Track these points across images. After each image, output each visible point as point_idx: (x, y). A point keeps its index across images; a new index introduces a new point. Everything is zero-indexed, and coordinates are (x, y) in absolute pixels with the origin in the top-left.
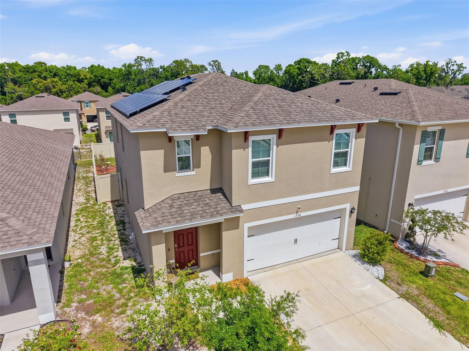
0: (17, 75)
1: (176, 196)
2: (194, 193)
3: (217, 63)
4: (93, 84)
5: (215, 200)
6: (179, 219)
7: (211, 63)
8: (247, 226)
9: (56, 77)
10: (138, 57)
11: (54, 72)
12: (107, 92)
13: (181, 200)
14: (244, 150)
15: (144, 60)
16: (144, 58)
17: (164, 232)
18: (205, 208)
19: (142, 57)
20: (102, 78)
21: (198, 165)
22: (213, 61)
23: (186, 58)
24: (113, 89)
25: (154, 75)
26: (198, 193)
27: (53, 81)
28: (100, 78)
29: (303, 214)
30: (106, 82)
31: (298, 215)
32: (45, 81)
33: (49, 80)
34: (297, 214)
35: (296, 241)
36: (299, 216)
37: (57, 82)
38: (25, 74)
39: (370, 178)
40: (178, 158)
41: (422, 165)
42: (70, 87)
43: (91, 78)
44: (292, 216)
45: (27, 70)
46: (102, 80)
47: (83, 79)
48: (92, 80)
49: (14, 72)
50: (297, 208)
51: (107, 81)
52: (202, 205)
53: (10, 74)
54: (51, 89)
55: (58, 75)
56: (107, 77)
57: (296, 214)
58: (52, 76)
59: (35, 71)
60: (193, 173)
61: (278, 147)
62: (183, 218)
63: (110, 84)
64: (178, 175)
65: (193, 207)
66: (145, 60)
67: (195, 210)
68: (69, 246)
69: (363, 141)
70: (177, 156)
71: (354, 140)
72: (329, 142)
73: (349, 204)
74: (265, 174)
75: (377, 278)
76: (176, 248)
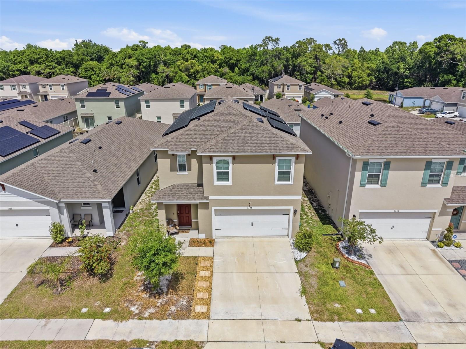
0: (168, 58)
1: (176, 185)
2: (187, 185)
3: (343, 42)
4: (223, 65)
5: (197, 191)
6: (171, 198)
7: (336, 41)
8: (213, 209)
9: (195, 58)
10: (266, 38)
11: (194, 54)
12: (233, 72)
13: (178, 188)
14: (211, 165)
15: (271, 40)
16: (272, 38)
17: (164, 203)
18: (188, 194)
19: (270, 37)
20: (231, 59)
21: (190, 169)
22: (340, 40)
23: (311, 38)
24: (239, 69)
25: (276, 55)
26: (190, 185)
27: (192, 63)
28: (229, 60)
29: (254, 208)
30: (234, 63)
32: (186, 63)
33: (189, 62)
35: (252, 224)
36: (251, 209)
37: (195, 63)
38: (173, 57)
39: (339, 190)
40: (179, 164)
41: (365, 187)
42: (204, 68)
43: (222, 60)
44: (246, 208)
45: (176, 53)
46: (231, 61)
47: (216, 60)
48: (223, 61)
49: (165, 56)
50: (249, 203)
51: (234, 62)
52: (187, 193)
53: (163, 57)
54: (190, 69)
55: (197, 57)
56: (235, 58)
57: (248, 207)
58: (192, 58)
59: (180, 54)
60: (187, 173)
61: (233, 165)
62: (174, 198)
63: (236, 65)
64: (178, 173)
65: (182, 193)
66: (272, 40)
67: (182, 195)
68: (139, 202)
69: (302, 166)
70: (178, 163)
71: (293, 164)
72: (272, 164)
73: (293, 207)
74: (227, 180)
75: (294, 259)
76: (179, 214)
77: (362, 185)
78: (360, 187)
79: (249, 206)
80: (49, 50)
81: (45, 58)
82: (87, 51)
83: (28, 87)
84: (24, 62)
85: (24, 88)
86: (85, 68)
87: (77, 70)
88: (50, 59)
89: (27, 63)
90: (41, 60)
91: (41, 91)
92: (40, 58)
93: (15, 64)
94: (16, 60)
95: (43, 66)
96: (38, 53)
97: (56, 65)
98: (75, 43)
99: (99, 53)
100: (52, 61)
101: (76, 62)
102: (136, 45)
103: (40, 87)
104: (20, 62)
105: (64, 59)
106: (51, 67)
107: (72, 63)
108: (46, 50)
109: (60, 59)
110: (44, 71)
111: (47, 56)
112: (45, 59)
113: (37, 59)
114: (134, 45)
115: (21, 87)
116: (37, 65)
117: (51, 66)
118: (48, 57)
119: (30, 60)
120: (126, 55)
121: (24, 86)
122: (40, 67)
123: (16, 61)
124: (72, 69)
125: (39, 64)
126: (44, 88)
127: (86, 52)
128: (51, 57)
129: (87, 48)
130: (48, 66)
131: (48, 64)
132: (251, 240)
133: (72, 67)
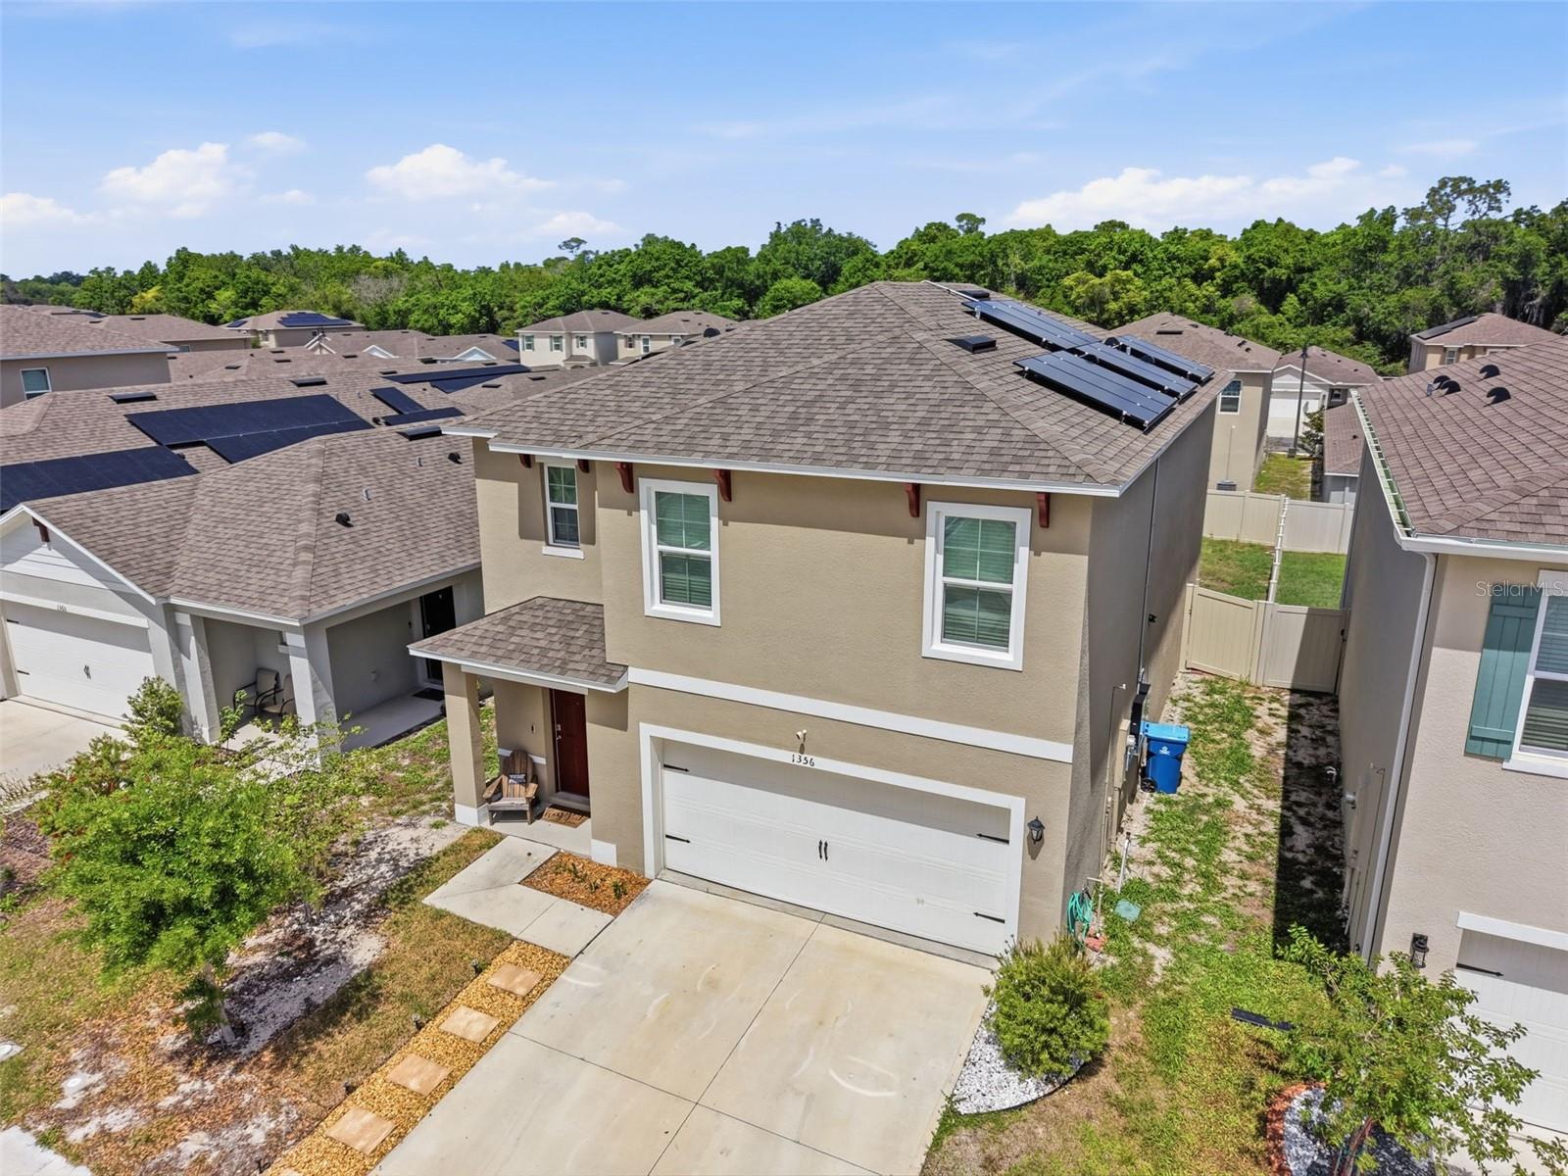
0: (1036, 263)
1: (539, 601)
2: (578, 606)
4: (1235, 286)
6: (483, 649)
8: (647, 731)
9: (1134, 266)
10: (1443, 183)
11: (1131, 249)
12: (1275, 311)
13: (538, 612)
14: (628, 514)
15: (1466, 192)
16: (1471, 181)
17: (463, 670)
19: (1463, 179)
20: (1271, 264)
21: (591, 538)
24: (1303, 302)
25: (1474, 247)
26: (588, 608)
27: (1118, 280)
28: (1262, 267)
29: (822, 764)
30: (1280, 280)
31: (803, 761)
32: (1097, 281)
33: (1108, 277)
34: (803, 757)
35: (823, 848)
36: (808, 765)
37: (1129, 281)
38: (1056, 261)
39: (1382, 771)
40: (554, 509)
41: (1505, 765)
42: (1157, 298)
43: (1235, 266)
44: (785, 756)
45: (1072, 247)
46: (1269, 271)
47: (1213, 270)
48: (1237, 272)
49: (1026, 258)
50: (801, 734)
51: (1282, 273)
52: (556, 638)
53: (1018, 261)
54: (1107, 302)
55: (1141, 261)
56: (1289, 260)
57: (797, 755)
58: (1121, 262)
59: (1082, 251)
60: (578, 554)
61: (725, 524)
62: (491, 651)
63: (1291, 286)
64: (546, 550)
65: (538, 635)
66: (1471, 190)
67: (533, 643)
69: (1078, 565)
70: (550, 505)
71: (1023, 553)
72: (911, 542)
73: (1022, 801)
74: (703, 598)
75: (949, 1099)
76: (559, 733)
77: (1485, 745)
78: (1467, 754)
79: (802, 750)
80: (688, 245)
81: (672, 269)
82: (797, 253)
83: (590, 342)
84: (620, 281)
85: (582, 345)
86: (774, 298)
87: (750, 306)
88: (684, 272)
89: (627, 283)
90: (662, 273)
91: (621, 356)
92: (657, 269)
93: (600, 286)
94: (602, 276)
95: (660, 292)
96: (656, 255)
97: (697, 290)
98: (774, 229)
99: (832, 258)
100: (687, 277)
101: (752, 282)
102: (934, 224)
103: (621, 343)
104: (610, 282)
105: (720, 271)
106: (682, 295)
107: (741, 286)
108: (680, 245)
109: (710, 274)
110: (660, 307)
111: (678, 262)
112: (671, 273)
113: (650, 271)
114: (929, 226)
115: (575, 340)
116: (647, 289)
117: (682, 291)
118: (680, 266)
119: (634, 276)
120: (901, 257)
121: (582, 338)
122: (653, 295)
123: (601, 280)
124: (737, 303)
125: (653, 286)
126: (631, 346)
127: (793, 255)
128: (686, 265)
129: (800, 244)
130: (675, 291)
131: (676, 285)
132: (803, 927)
133: (739, 297)
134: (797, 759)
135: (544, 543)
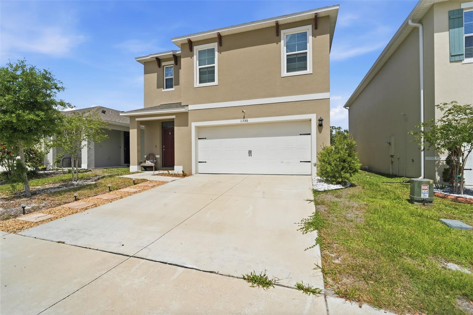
1: (161, 105)
8: (194, 125)
14: (191, 58)
21: (177, 84)
26: (175, 104)
29: (251, 120)
31: (244, 121)
35: (250, 152)
36: (246, 122)
41: (463, 62)
44: (238, 121)
50: (243, 112)
57: (242, 119)
60: (173, 89)
64: (163, 90)
69: (327, 38)
70: (165, 78)
71: (310, 38)
72: (276, 44)
73: (315, 115)
74: (212, 79)
75: (313, 189)
76: (164, 148)
77: (456, 57)
78: (451, 62)
79: (244, 118)
134: (242, 121)
135: (163, 88)
